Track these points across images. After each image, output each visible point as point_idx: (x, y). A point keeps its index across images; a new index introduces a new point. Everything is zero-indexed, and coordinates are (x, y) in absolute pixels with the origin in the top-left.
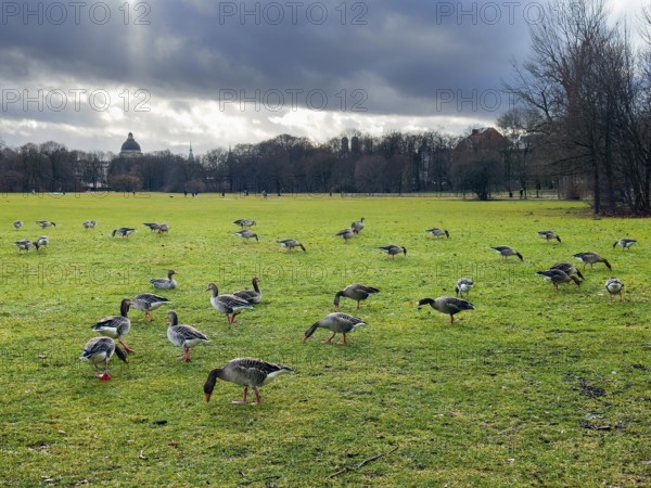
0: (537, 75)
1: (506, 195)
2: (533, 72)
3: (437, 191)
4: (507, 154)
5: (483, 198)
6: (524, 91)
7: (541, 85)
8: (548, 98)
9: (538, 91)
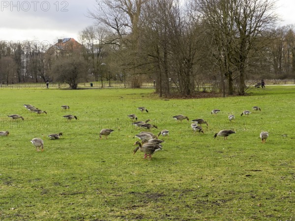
0: (111, 7)
1: (88, 85)
2: (109, 5)
3: (34, 82)
4: (86, 57)
5: (74, 87)
6: (103, 17)
7: (115, 13)
8: (119, 23)
9: (113, 18)
